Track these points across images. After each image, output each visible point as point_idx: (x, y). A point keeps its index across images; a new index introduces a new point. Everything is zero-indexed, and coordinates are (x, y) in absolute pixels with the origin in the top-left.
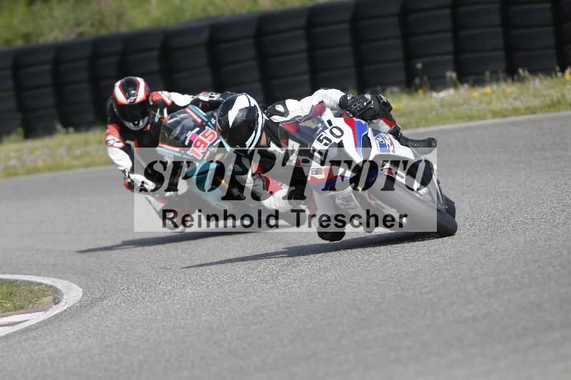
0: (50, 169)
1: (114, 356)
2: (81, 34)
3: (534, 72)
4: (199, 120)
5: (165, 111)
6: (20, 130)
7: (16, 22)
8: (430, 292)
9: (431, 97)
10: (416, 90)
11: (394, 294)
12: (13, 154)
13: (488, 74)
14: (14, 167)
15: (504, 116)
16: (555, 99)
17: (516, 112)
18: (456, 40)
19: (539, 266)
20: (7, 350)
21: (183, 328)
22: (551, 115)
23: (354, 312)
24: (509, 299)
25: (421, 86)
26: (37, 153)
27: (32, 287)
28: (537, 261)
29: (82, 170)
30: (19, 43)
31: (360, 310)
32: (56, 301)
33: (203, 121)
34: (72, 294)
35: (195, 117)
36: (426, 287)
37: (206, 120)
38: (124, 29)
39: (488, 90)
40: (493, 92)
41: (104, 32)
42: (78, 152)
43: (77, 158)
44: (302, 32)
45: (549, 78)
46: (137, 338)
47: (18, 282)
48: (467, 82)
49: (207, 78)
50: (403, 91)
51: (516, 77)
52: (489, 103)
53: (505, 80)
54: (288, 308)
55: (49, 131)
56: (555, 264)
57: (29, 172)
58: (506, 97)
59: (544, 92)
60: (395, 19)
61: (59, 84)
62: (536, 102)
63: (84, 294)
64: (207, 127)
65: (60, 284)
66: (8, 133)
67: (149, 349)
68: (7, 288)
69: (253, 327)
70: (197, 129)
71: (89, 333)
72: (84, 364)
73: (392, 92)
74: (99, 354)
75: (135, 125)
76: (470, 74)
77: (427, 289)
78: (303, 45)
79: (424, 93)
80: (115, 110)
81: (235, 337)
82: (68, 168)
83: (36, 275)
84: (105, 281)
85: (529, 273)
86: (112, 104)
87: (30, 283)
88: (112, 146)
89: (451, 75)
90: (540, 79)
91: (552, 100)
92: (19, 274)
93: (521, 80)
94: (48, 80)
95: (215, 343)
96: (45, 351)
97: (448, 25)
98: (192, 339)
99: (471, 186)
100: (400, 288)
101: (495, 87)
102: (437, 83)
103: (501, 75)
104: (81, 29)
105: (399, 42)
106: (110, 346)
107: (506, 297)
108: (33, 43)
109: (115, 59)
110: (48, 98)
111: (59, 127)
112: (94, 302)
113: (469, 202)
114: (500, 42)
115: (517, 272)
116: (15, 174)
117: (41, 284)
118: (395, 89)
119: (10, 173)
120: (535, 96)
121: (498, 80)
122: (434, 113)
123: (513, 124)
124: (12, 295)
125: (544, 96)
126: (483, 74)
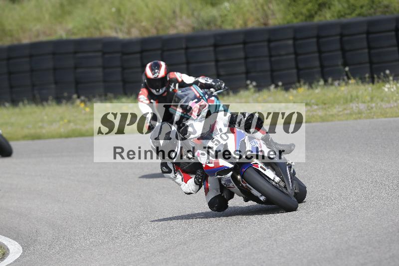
4: (198, 95)
5: (177, 85)
33: (200, 96)
35: (196, 93)
37: (202, 95)
64: (202, 100)
70: (196, 100)
88: (142, 102)
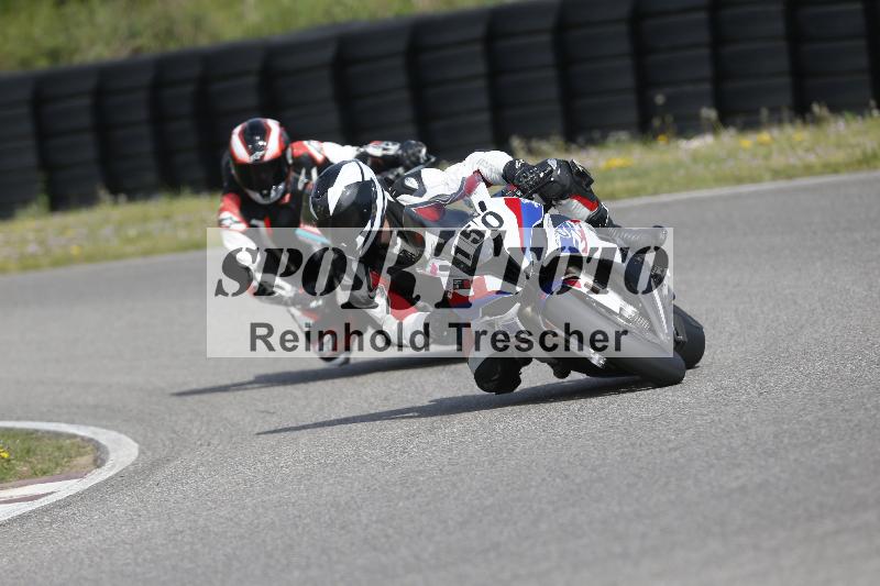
0: (90, 258)
1: (187, 548)
2: (137, 51)
3: (836, 109)
5: (314, 172)
6: (44, 199)
7: (37, 31)
8: (675, 449)
9: (677, 147)
10: (655, 137)
11: (620, 451)
12: (31, 236)
13: (764, 113)
14: (33, 256)
15: (790, 177)
16: (869, 151)
17: (808, 170)
18: (716, 59)
19: (844, 410)
20: (22, 538)
21: (294, 504)
22: (863, 175)
23: (558, 480)
24: (796, 460)
25: (662, 131)
26: (71, 233)
27: (61, 441)
28: (841, 401)
29: (139, 261)
30: (42, 64)
31: (566, 477)
32: (98, 462)
34: (123, 451)
36: (669, 441)
38: (204, 42)
39: (765, 136)
40: (773, 139)
41: (173, 47)
42: (132, 232)
43: (130, 241)
44: (478, 48)
45: (859, 118)
46: (222, 520)
47: (40, 434)
48: (733, 124)
49: (332, 119)
50: (634, 138)
51: (808, 116)
52: (767, 157)
53: (792, 122)
54: (455, 473)
55: (88, 200)
56: (869, 406)
57: (57, 263)
58: (793, 147)
59: (853, 141)
60: (623, 28)
61: (103, 127)
62: (839, 156)
63: (142, 452)
65: (103, 436)
66: (25, 202)
67: (242, 537)
68: (23, 441)
69: (401, 504)
71: (148, 512)
72: (140, 560)
73: (618, 141)
74: (162, 545)
75: (263, 196)
76: (737, 112)
77: (671, 445)
78: (480, 67)
79: (668, 142)
80: (233, 172)
81: (374, 518)
82: (118, 257)
83: (67, 422)
84: (174, 432)
85: (827, 420)
86: (228, 163)
87: (58, 435)
88: (228, 228)
89: (709, 113)
90: (847, 121)
91: (864, 154)
92: (41, 420)
93: (817, 121)
94: (86, 120)
95: (343, 528)
96: (81, 541)
97: (704, 36)
98: (308, 521)
99: (738, 285)
100: (628, 443)
101: (776, 132)
102: (687, 127)
103: (786, 114)
104: (139, 42)
105: (627, 62)
106: (181, 532)
107: (792, 457)
108: (63, 64)
109: (189, 89)
110: (87, 150)
111: (103, 194)
112: (155, 465)
113: (736, 310)
114: (783, 62)
115: (809, 418)
116: (37, 267)
117: (75, 436)
118: (623, 135)
119: (28, 264)
120: (838, 146)
121: (780, 122)
122: (682, 172)
123: (806, 189)
124: (31, 454)
125: (852, 146)
126: (757, 112)
